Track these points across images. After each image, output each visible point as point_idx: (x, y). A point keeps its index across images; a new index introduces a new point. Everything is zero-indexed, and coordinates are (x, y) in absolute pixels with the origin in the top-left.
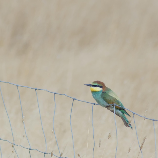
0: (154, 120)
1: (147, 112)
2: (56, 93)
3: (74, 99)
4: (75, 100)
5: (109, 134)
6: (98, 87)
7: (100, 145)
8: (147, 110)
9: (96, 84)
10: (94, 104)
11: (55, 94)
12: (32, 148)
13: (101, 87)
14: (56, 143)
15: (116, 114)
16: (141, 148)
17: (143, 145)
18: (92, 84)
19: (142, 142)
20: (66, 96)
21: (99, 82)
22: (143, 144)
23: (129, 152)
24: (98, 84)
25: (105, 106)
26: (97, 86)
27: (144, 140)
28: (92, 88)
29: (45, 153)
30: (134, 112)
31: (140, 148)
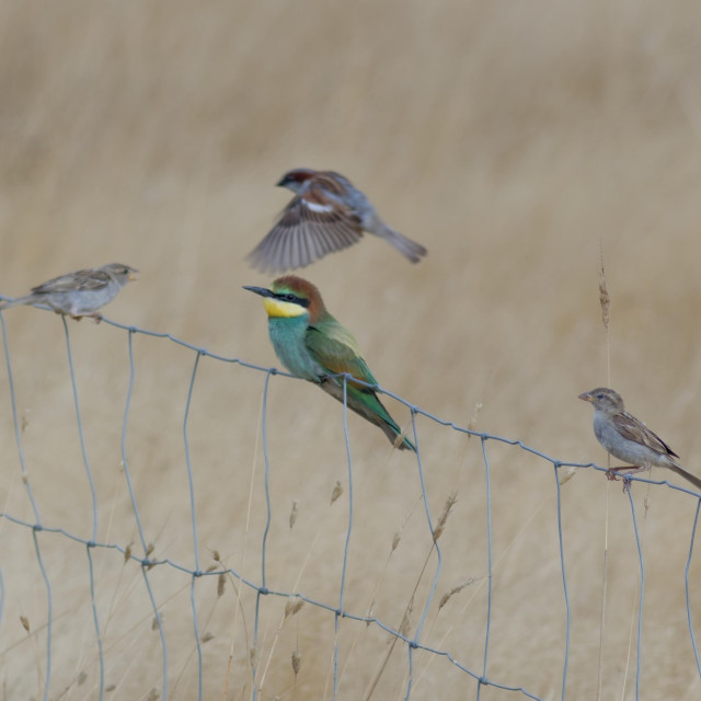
0: (486, 438)
1: (479, 410)
2: (137, 327)
3: (201, 353)
4: (204, 354)
5: (336, 485)
6: (294, 302)
7: (292, 520)
8: (481, 405)
9: (286, 291)
10: (274, 372)
11: (133, 331)
12: (42, 524)
13: (303, 303)
14: (133, 507)
15: (349, 405)
16: (436, 534)
17: (445, 526)
18: (271, 289)
19: (441, 514)
20: (172, 339)
21: (296, 283)
22: (442, 522)
23: (394, 548)
24: (293, 293)
25: (312, 380)
26: (289, 299)
27: (450, 505)
28: (271, 301)
29: (90, 545)
30: (414, 406)
31: (433, 534)
